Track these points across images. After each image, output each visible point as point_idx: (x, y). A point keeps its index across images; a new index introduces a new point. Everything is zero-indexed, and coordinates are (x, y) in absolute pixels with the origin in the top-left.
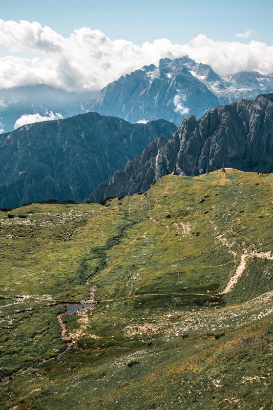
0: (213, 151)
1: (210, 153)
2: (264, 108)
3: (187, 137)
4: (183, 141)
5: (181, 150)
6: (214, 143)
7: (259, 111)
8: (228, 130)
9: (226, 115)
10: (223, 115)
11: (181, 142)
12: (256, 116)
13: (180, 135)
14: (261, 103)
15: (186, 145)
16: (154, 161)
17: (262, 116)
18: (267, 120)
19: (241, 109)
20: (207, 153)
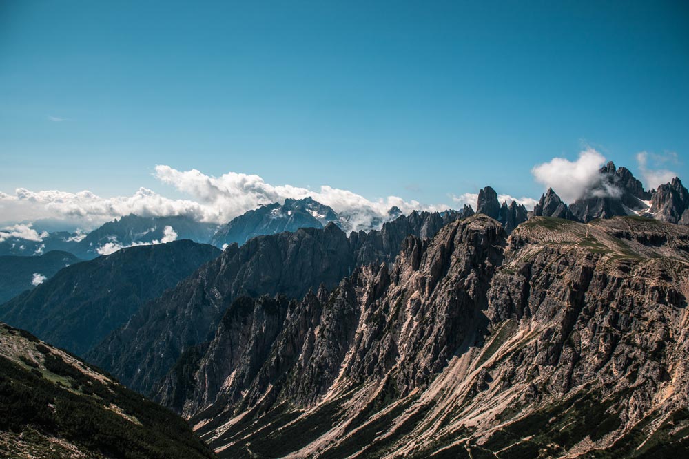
0: (247, 275)
2: (301, 239)
3: (227, 262)
4: (223, 264)
5: (220, 273)
6: (248, 268)
7: (296, 242)
8: (263, 257)
9: (264, 243)
10: (261, 243)
12: (294, 246)
13: (222, 259)
14: (299, 235)
15: (224, 269)
17: (299, 246)
18: (302, 250)
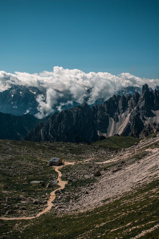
1: (62, 128)
3: (52, 123)
4: (51, 124)
5: (50, 127)
6: (62, 124)
7: (76, 112)
8: (67, 120)
9: (65, 114)
11: (50, 124)
12: (76, 114)
13: (49, 122)
14: (76, 109)
15: (52, 126)
16: (40, 132)
17: (78, 114)
19: (70, 112)
20: (60, 128)
